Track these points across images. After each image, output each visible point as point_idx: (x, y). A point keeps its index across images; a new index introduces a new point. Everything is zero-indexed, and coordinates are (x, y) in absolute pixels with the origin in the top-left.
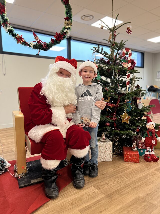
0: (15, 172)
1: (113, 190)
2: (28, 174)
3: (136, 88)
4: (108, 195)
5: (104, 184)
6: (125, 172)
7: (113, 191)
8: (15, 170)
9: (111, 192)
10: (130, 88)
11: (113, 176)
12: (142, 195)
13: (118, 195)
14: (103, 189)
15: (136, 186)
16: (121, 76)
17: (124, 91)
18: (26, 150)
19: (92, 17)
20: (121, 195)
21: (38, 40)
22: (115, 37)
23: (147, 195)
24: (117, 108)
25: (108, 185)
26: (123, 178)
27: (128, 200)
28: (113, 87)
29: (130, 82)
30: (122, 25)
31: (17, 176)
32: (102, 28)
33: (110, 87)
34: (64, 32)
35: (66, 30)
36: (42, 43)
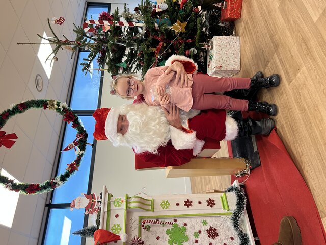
0: (245, 173)
2: (247, 157)
3: (138, 13)
10: (138, 21)
15: (267, 12)
16: (122, 34)
17: (142, 29)
20: (276, 32)
21: (74, 144)
25: (265, 51)
26: (257, 31)
27: (281, 22)
28: (137, 46)
29: (130, 21)
30: (52, 31)
31: (248, 171)
32: (57, 59)
33: (138, 49)
34: (62, 111)
35: (60, 107)
36: (78, 140)
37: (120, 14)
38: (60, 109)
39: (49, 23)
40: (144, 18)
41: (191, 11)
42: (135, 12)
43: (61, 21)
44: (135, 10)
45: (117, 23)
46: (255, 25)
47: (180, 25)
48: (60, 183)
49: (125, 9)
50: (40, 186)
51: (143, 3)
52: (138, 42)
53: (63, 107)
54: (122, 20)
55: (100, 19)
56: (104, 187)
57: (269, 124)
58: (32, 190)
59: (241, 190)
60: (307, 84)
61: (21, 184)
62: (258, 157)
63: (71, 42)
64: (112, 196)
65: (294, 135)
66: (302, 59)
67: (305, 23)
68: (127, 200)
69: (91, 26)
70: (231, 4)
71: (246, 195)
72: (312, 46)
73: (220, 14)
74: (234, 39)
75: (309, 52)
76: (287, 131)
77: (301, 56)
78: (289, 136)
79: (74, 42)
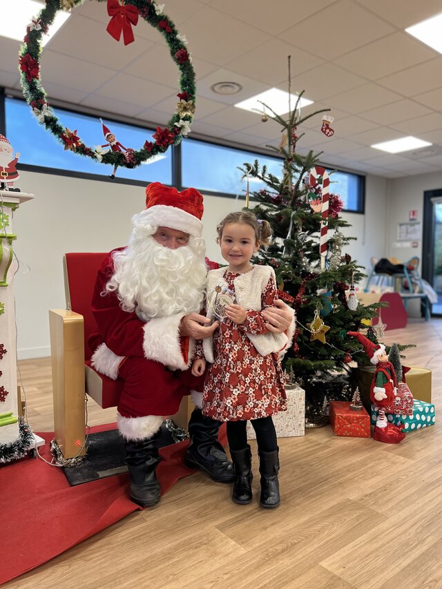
0: (56, 456)
2: (89, 460)
3: (342, 261)
6: (317, 455)
10: (329, 261)
11: (290, 462)
12: (354, 496)
15: (341, 480)
16: (307, 232)
17: (315, 267)
18: (86, 401)
19: (237, 88)
20: (308, 497)
21: (114, 143)
22: (296, 142)
23: (366, 496)
24: (298, 305)
26: (312, 465)
27: (323, 505)
28: (288, 259)
29: (328, 247)
30: (311, 116)
31: (62, 463)
32: (264, 121)
33: (282, 259)
34: (175, 126)
35: (181, 121)
36: (123, 151)
37: (340, 229)
38: (178, 121)
39: (324, 110)
40: (334, 270)
41: (347, 351)
42: (343, 255)
43: (328, 131)
44: (346, 254)
45: (324, 224)
46: (322, 460)
47: (322, 331)
48: (41, 117)
49: (348, 239)
50: (35, 80)
51: (358, 269)
52: (295, 261)
53: (182, 127)
54: (331, 234)
55: (332, 196)
56: (31, 195)
57: (150, 497)
58: (27, 66)
59: (23, 452)
60: (216, 558)
61: (38, 46)
62: (87, 480)
63: (294, 146)
64: (14, 210)
65: (124, 543)
66: (258, 547)
67: (319, 547)
68: (4, 237)
70: (358, 419)
71: (14, 462)
72: (281, 562)
73: (343, 399)
74: (300, 425)
75: (270, 557)
76: (132, 530)
77: (265, 543)
78: (123, 534)
79: (294, 152)
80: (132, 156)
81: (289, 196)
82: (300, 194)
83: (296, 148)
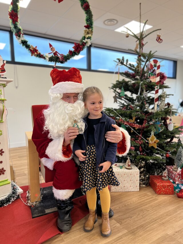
0: (28, 200)
1: (137, 225)
2: (42, 202)
3: (166, 106)
4: (131, 230)
5: (127, 218)
6: (151, 204)
7: (136, 227)
8: (28, 197)
9: (135, 228)
10: (159, 106)
11: (137, 208)
12: (170, 232)
13: (143, 232)
14: (126, 223)
15: (163, 221)
17: (152, 109)
18: (40, 176)
19: (116, 22)
20: (145, 232)
21: (54, 52)
22: (143, 47)
23: (176, 232)
24: (143, 129)
25: (131, 219)
26: (148, 211)
27: (154, 237)
28: (139, 105)
29: (159, 99)
30: (151, 33)
31: (30, 204)
32: (127, 37)
33: (136, 105)
34: (83, 42)
35: (86, 39)
36: (59, 55)
37: (165, 90)
38: (84, 39)
39: (158, 30)
40: (161, 112)
41: (167, 151)
42: (166, 102)
43: (159, 40)
44: (168, 103)
45: (157, 88)
46: (154, 208)
47: (155, 142)
48: (20, 40)
49: (169, 95)
50: (17, 23)
51: (174, 111)
52: (142, 106)
53: (87, 42)
54: (160, 92)
55: (161, 73)
56: (12, 80)
58: (12, 16)
61: (18, 6)
63: (142, 49)
64: (4, 87)
69: (155, 66)
79: (142, 52)
80: (63, 58)
81: (139, 74)
82: (145, 73)
83: (143, 50)
